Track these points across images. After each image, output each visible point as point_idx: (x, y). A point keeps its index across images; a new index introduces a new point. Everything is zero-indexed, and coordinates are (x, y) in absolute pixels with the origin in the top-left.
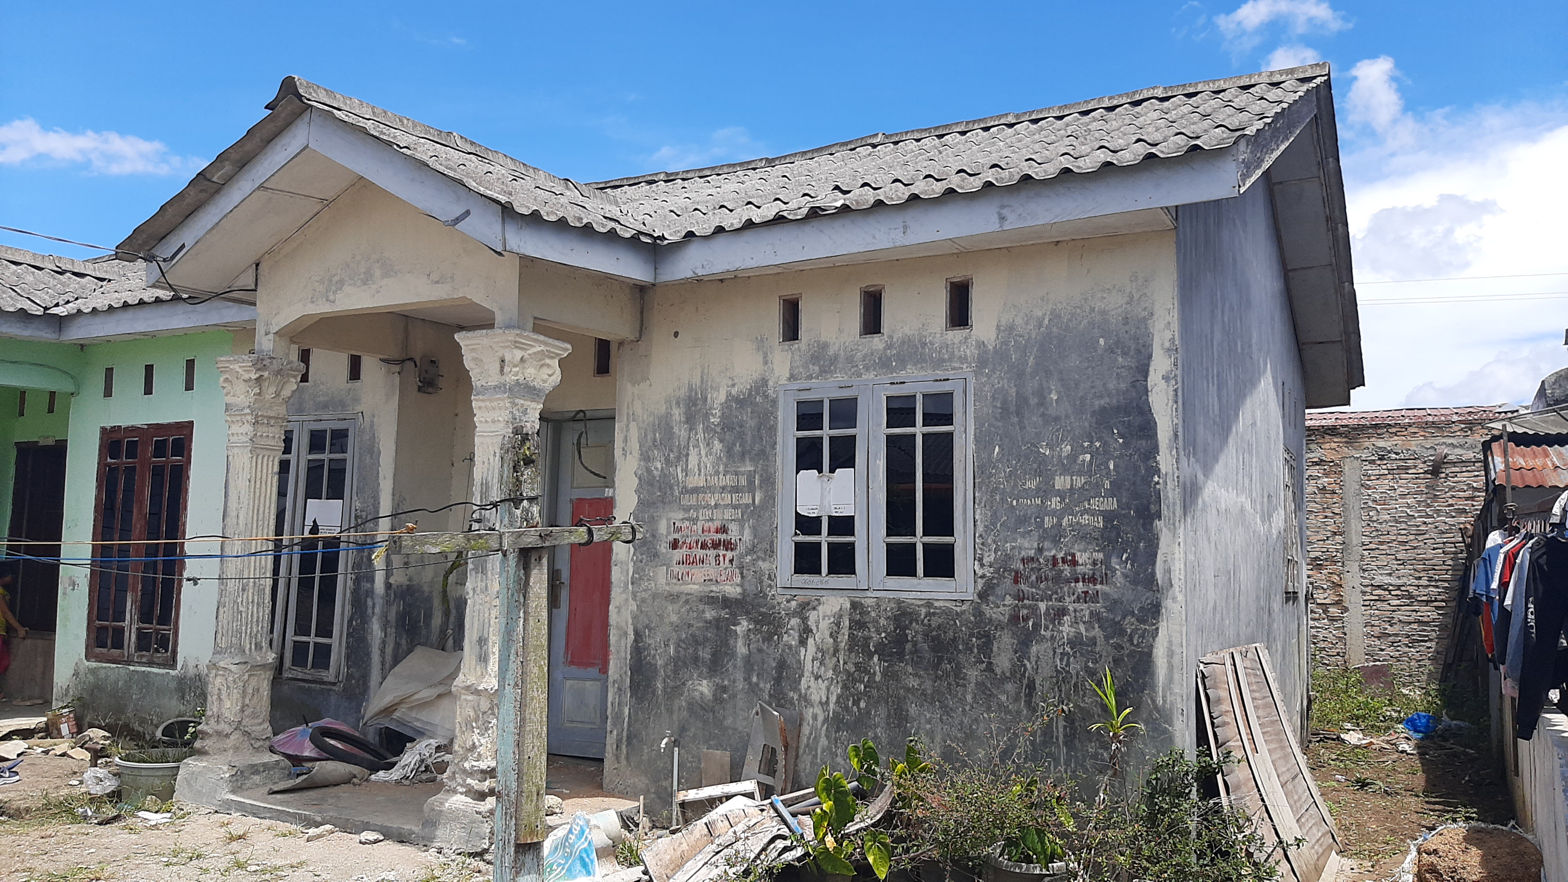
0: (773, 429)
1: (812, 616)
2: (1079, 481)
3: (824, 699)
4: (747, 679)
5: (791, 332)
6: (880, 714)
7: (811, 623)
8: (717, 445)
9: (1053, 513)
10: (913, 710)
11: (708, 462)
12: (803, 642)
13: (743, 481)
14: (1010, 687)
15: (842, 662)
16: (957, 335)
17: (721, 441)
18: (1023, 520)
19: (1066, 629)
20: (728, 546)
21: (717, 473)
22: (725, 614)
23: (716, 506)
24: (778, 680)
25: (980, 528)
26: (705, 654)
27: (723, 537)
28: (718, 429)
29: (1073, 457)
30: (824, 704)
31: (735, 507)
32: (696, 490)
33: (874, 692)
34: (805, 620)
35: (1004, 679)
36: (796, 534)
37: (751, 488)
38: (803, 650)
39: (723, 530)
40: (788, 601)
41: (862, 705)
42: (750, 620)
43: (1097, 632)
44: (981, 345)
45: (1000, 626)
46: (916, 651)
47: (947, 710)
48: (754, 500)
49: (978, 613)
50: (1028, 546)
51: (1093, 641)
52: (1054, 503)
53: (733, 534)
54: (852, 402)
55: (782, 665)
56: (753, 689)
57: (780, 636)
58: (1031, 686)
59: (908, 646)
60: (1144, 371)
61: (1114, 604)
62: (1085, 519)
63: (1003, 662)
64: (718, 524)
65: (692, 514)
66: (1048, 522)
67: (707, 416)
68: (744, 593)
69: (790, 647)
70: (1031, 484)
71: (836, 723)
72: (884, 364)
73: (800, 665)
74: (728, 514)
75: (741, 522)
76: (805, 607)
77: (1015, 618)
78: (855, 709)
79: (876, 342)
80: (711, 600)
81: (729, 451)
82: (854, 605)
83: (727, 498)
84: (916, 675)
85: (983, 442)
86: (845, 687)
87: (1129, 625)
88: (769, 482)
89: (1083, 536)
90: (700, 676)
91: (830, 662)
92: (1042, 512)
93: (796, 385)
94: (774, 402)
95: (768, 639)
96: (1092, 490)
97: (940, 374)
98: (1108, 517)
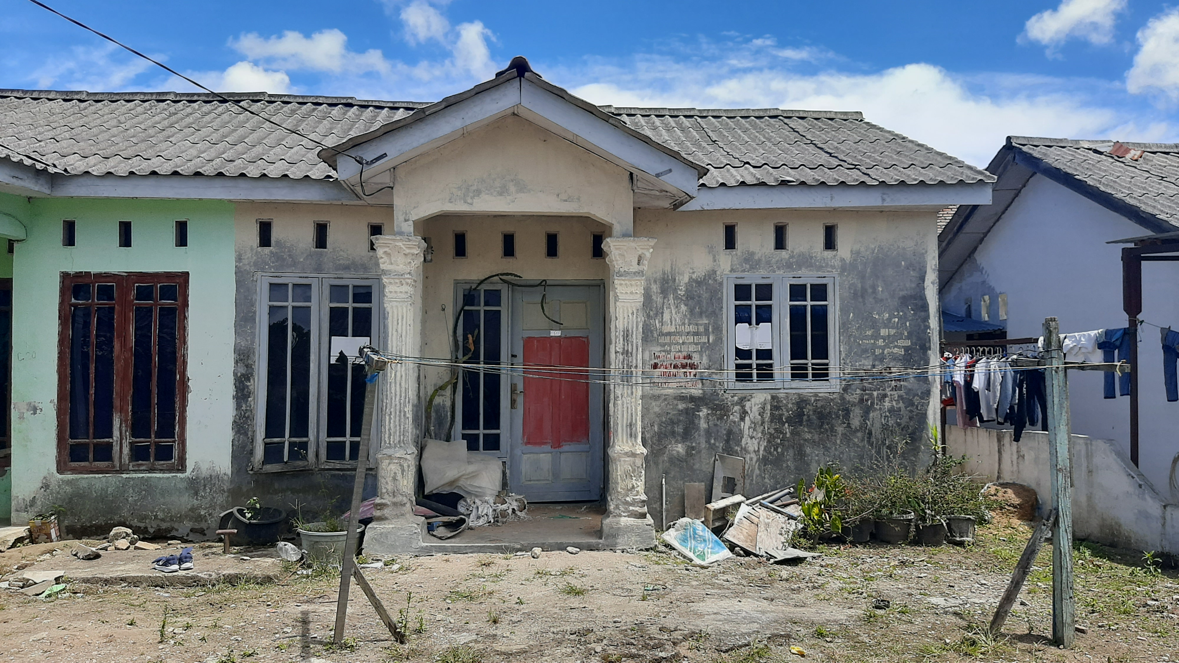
0: (721, 300)
1: (748, 405)
2: (893, 332)
3: (756, 449)
4: (708, 442)
5: (730, 243)
6: (790, 454)
7: (747, 408)
8: (683, 308)
9: (880, 347)
10: (808, 450)
11: (678, 318)
12: (742, 419)
13: (702, 329)
14: (859, 434)
15: (766, 428)
16: (829, 254)
17: (686, 305)
18: (865, 351)
19: (887, 404)
20: (692, 366)
21: (684, 324)
22: (691, 406)
23: (683, 343)
24: (727, 441)
25: (843, 355)
26: (679, 429)
27: (689, 361)
28: (684, 298)
29: (889, 320)
30: (757, 452)
31: (696, 344)
32: (669, 334)
33: (786, 443)
34: (743, 407)
35: (857, 431)
36: (736, 359)
37: (707, 333)
38: (742, 424)
39: (689, 357)
40: (732, 397)
41: (779, 450)
42: (708, 408)
43: (901, 405)
44: (843, 260)
45: (854, 405)
46: (809, 420)
47: (826, 449)
48: (709, 340)
49: (842, 398)
50: (867, 363)
51: (899, 409)
52: (881, 342)
53: (696, 359)
54: (769, 287)
55: (730, 432)
56: (712, 447)
57: (728, 416)
58: (870, 433)
59: (805, 418)
60: (923, 279)
61: (909, 391)
62: (896, 350)
63: (856, 422)
64: (685, 354)
65: (667, 348)
66: (878, 352)
67: (675, 290)
68: (704, 393)
69: (734, 422)
70: (869, 333)
71: (764, 461)
72: (789, 266)
73: (741, 432)
74: (691, 348)
75: (701, 353)
76: (742, 401)
77: (861, 400)
78: (775, 453)
79: (783, 254)
80: (682, 398)
81: (692, 311)
82: (773, 398)
83: (691, 339)
84: (809, 432)
85: (844, 310)
86: (769, 441)
87: (916, 400)
88: (718, 329)
89: (895, 358)
90: (677, 442)
91: (760, 429)
92: (874, 346)
93: (735, 275)
94: (721, 284)
95: (721, 418)
96: (899, 336)
97: (820, 274)
98: (906, 349)
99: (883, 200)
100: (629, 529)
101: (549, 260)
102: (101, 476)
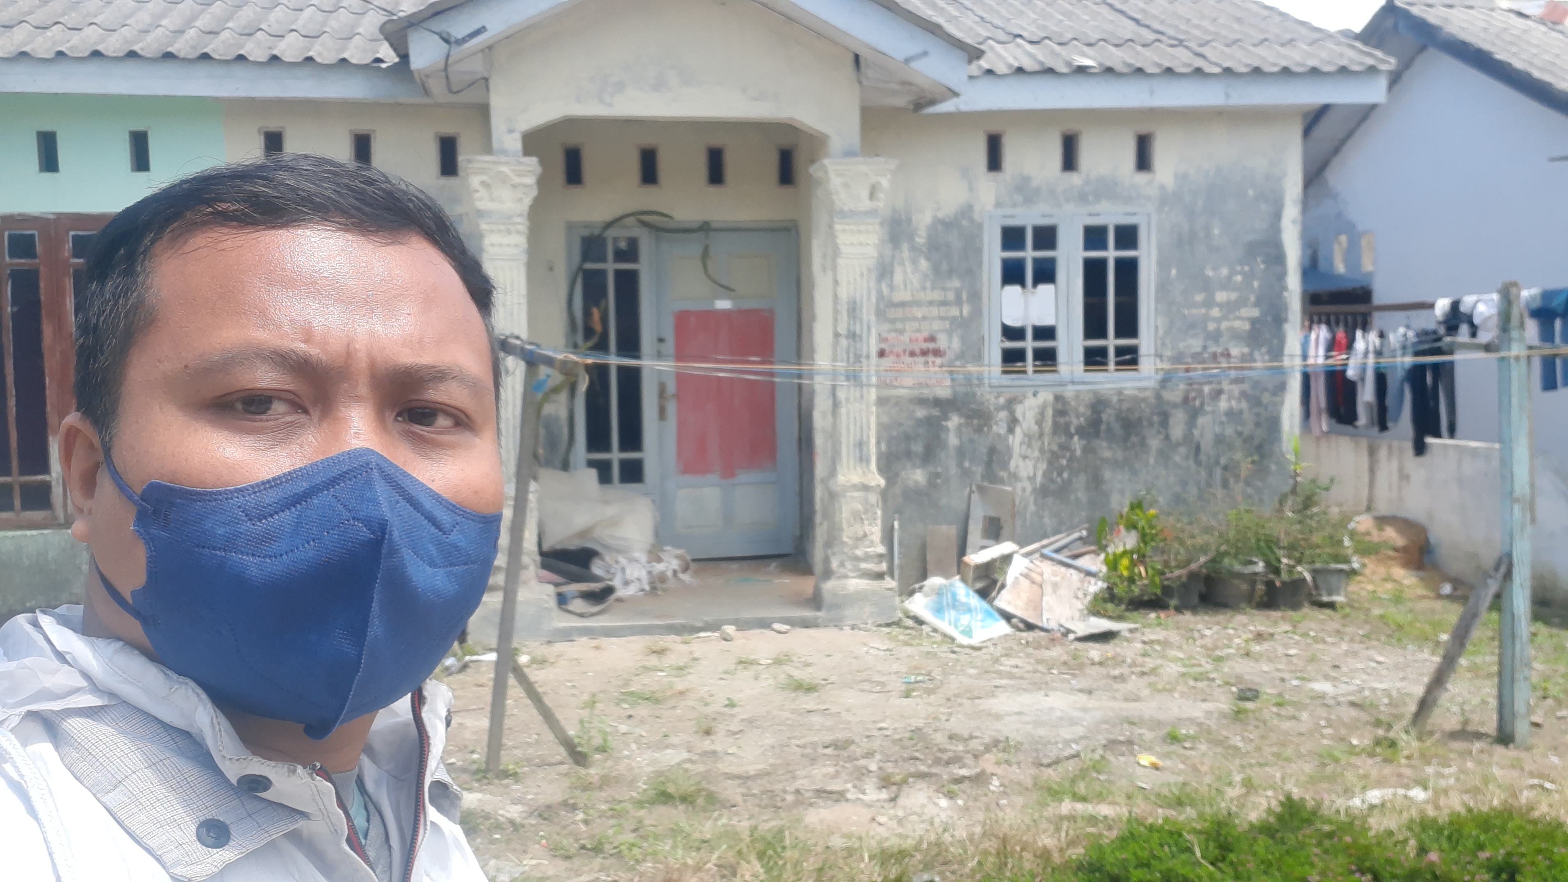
0: (979, 251)
1: (1019, 410)
2: (1233, 296)
3: (1031, 474)
4: (960, 465)
5: (994, 162)
6: (1080, 482)
7: (1019, 414)
8: (924, 264)
9: (1215, 320)
10: (1107, 474)
11: (915, 280)
12: (1011, 430)
13: (951, 296)
14: (1182, 450)
15: (1046, 444)
16: (1142, 178)
17: (928, 259)
18: (1192, 326)
19: (1223, 404)
20: (937, 353)
21: (924, 288)
22: (936, 412)
23: (924, 318)
24: (989, 464)
25: (1161, 332)
26: (918, 448)
27: (931, 346)
28: (924, 249)
29: (1229, 278)
30: (1032, 479)
31: (943, 319)
32: (902, 304)
33: (1075, 465)
34: (1012, 413)
35: (1178, 444)
36: (1002, 341)
37: (959, 302)
38: (1011, 437)
39: (932, 339)
40: (997, 397)
41: (1065, 475)
42: (961, 415)
43: (1244, 405)
44: (1162, 187)
45: (1175, 406)
46: (1109, 430)
47: (1134, 472)
48: (961, 312)
49: (1158, 397)
50: (1195, 344)
51: (1241, 412)
52: (1215, 312)
53: (942, 342)
54: (1053, 230)
55: (992, 451)
56: (966, 474)
57: (990, 427)
58: (1198, 449)
59: (1103, 427)
60: (1278, 215)
61: (1256, 384)
62: (1237, 324)
63: (1177, 431)
64: (926, 334)
65: (899, 325)
66: (1211, 326)
67: (911, 237)
68: (955, 395)
69: (999, 435)
70: (1199, 298)
71: (1043, 492)
72: (1082, 198)
73: (1009, 450)
74: (936, 325)
75: (949, 333)
76: (1011, 403)
77: (1186, 400)
78: (1059, 479)
79: (1074, 179)
80: (922, 401)
81: (936, 269)
82: (1058, 398)
83: (935, 311)
84: (1110, 448)
85: (1163, 264)
86: (1050, 463)
87: (1266, 398)
88: (975, 297)
89: (1236, 336)
90: (914, 466)
91: (1036, 445)
92: (1206, 318)
93: (1001, 212)
94: (980, 226)
95: (979, 430)
96: (1242, 302)
97: (1129, 209)
98: (1253, 322)
99: (1228, 96)
100: (859, 597)
101: (713, 190)
102: (34, 532)
